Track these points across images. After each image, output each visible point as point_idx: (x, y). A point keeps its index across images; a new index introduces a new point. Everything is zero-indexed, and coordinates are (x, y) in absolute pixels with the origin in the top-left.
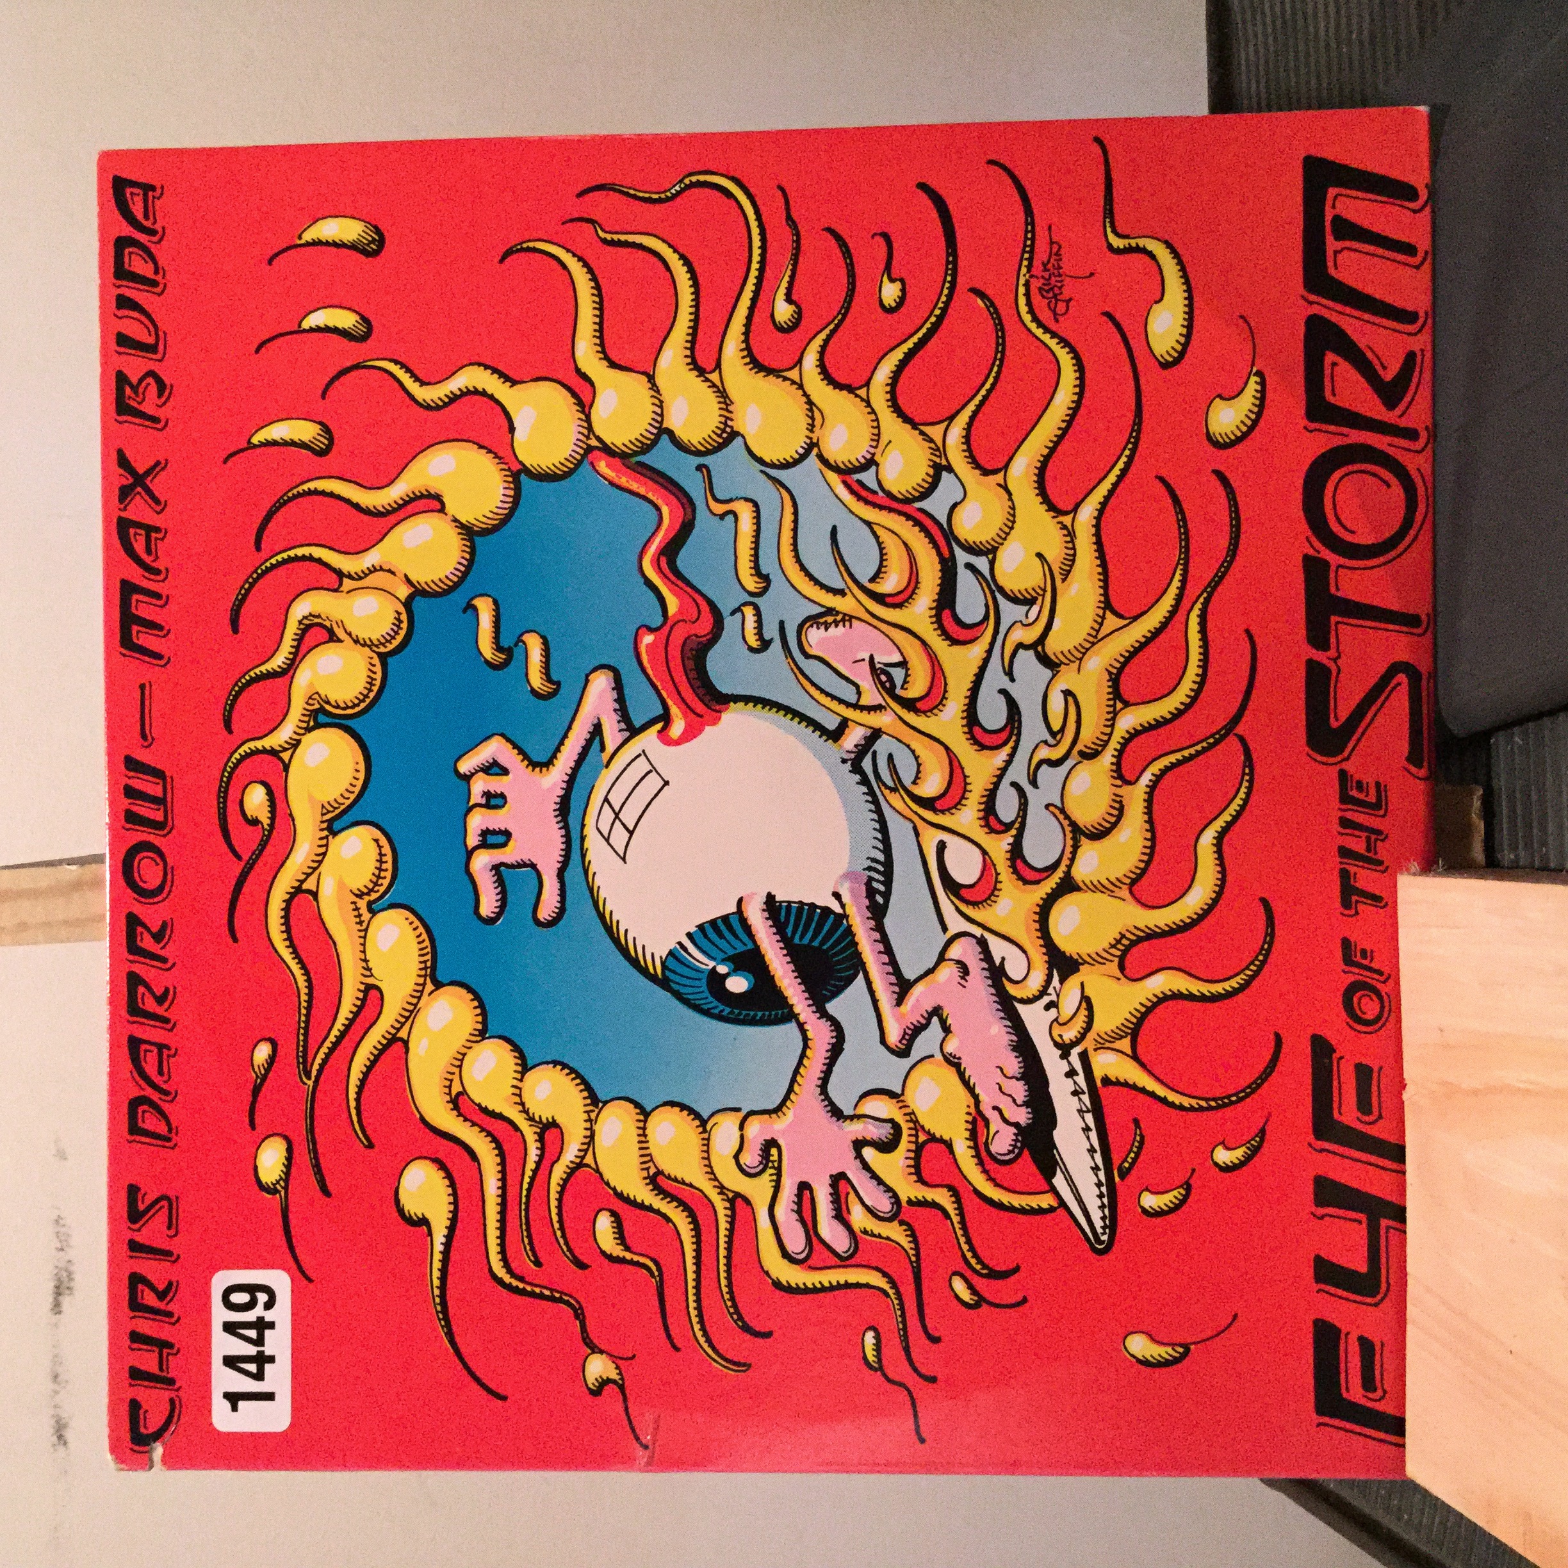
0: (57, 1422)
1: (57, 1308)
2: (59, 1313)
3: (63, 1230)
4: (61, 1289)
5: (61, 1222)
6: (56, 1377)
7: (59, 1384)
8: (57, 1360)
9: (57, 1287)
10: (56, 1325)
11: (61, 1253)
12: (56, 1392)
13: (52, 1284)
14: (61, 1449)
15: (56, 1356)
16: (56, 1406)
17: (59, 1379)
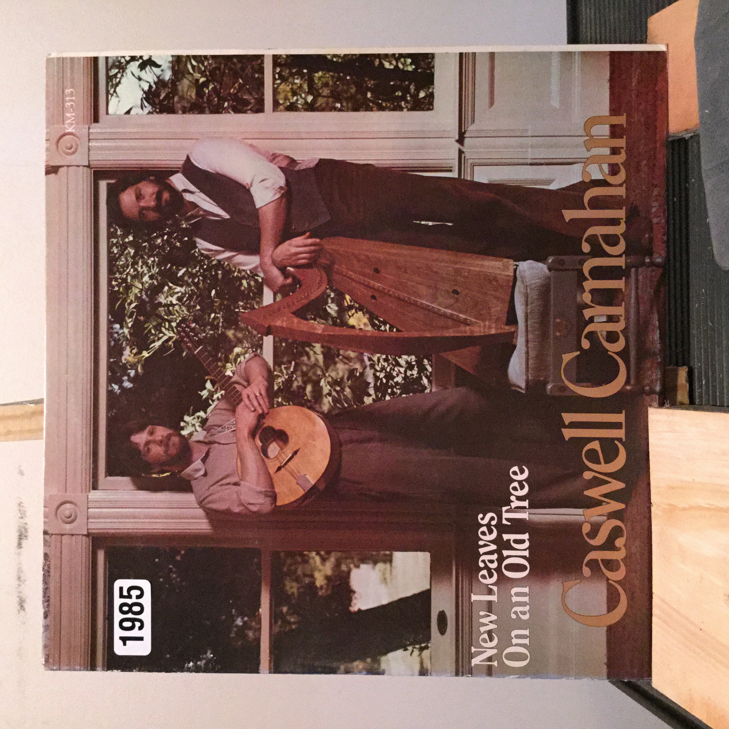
0: (20, 599)
1: (20, 545)
2: (21, 548)
3: (22, 509)
4: (22, 536)
5: (22, 505)
6: (19, 578)
7: (21, 581)
8: (20, 570)
9: (20, 536)
10: (19, 554)
11: (22, 520)
12: (19, 585)
13: (18, 534)
14: (22, 612)
15: (19, 568)
16: (20, 592)
17: (21, 579)
